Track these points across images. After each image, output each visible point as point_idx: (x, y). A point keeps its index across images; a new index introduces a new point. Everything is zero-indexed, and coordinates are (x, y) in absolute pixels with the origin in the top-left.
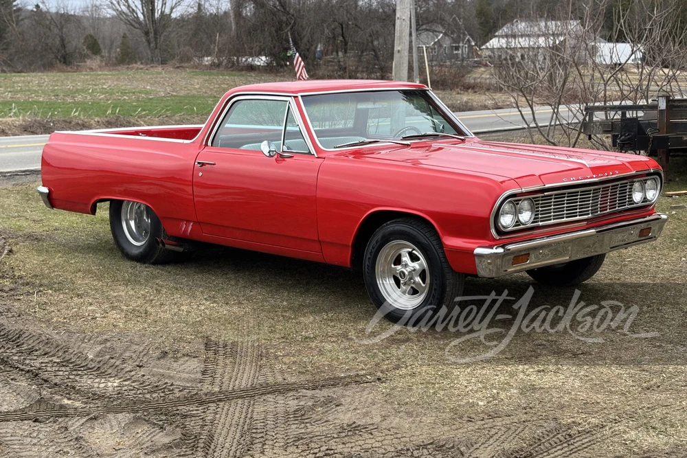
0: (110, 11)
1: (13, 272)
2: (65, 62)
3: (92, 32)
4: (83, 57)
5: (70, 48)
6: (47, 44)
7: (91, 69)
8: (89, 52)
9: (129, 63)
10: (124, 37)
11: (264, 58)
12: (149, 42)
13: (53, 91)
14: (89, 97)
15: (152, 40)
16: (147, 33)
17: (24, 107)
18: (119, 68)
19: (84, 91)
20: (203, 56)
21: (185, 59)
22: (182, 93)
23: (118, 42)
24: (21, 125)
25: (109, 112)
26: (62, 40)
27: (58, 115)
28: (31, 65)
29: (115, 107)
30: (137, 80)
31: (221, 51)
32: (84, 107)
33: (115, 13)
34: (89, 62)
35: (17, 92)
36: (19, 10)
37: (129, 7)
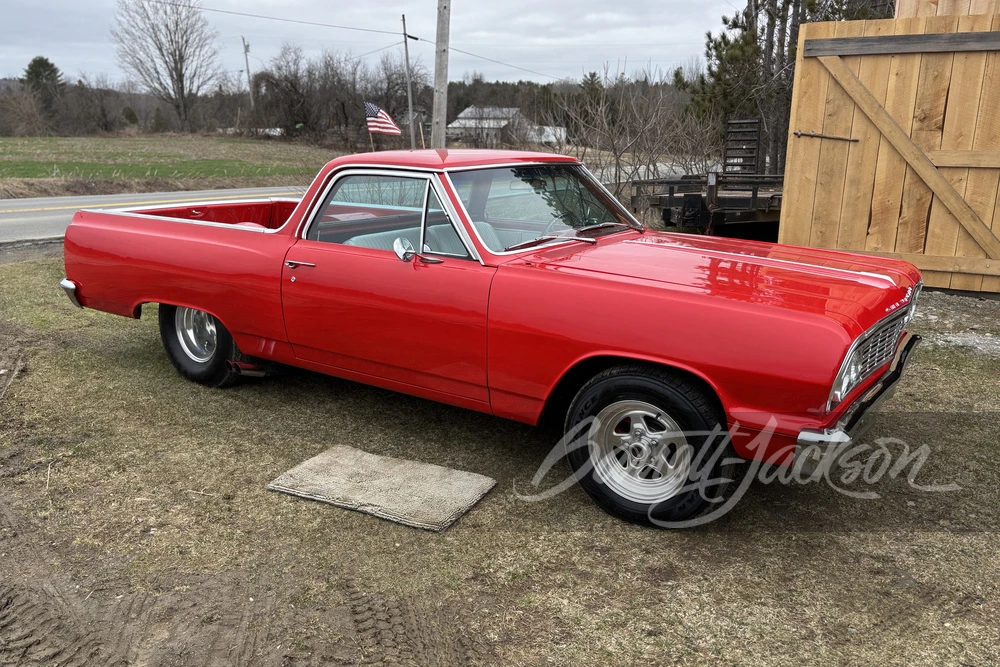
0: (145, 87)
1: (22, 413)
2: (106, 129)
3: (130, 106)
4: (123, 125)
5: (110, 117)
6: (89, 114)
7: (130, 135)
8: (128, 122)
9: (163, 131)
10: (158, 110)
11: (278, 130)
12: (179, 114)
13: (95, 153)
14: (129, 160)
15: (182, 112)
16: (178, 107)
17: (66, 168)
18: (155, 135)
19: (123, 154)
20: (227, 127)
21: (211, 129)
22: (212, 157)
23: (153, 114)
24: (63, 185)
25: (148, 173)
26: (103, 110)
27: (100, 177)
28: (75, 131)
29: (153, 169)
30: (172, 146)
31: (242, 123)
32: (124, 168)
33: (148, 89)
34: (127, 129)
35: (62, 154)
36: (63, 84)
37: (161, 84)
